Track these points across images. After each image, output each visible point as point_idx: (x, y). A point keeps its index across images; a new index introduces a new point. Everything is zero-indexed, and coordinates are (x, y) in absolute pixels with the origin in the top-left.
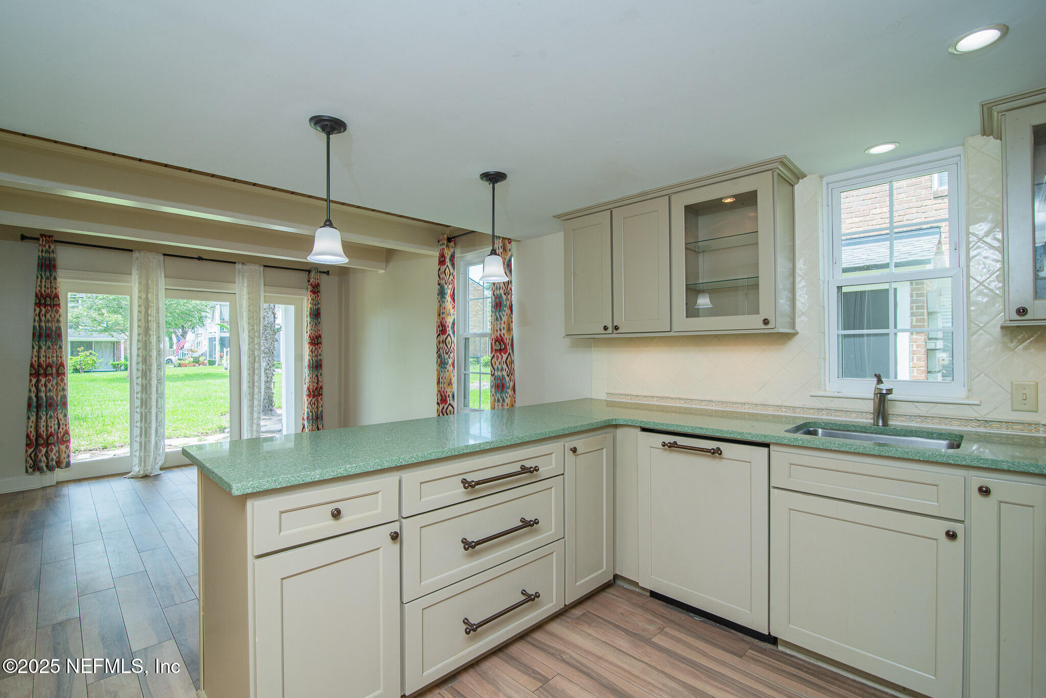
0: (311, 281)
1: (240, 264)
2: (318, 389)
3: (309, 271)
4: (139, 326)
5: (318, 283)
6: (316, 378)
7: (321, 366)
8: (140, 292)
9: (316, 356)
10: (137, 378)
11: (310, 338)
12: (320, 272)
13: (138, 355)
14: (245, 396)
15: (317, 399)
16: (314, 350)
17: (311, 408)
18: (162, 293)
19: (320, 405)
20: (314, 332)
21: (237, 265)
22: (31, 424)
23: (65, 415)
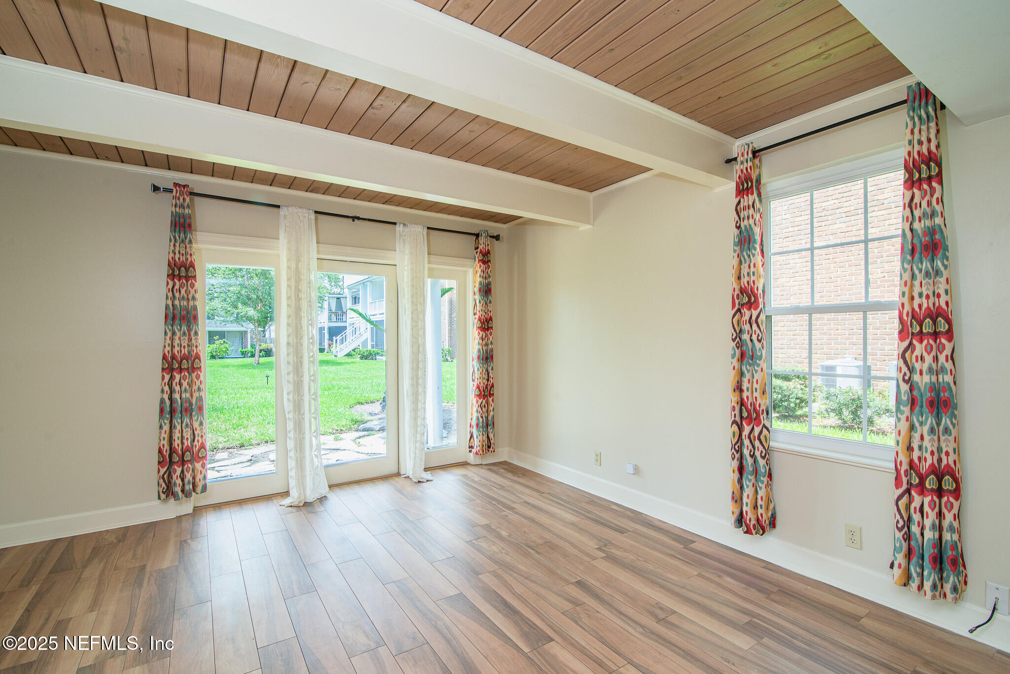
0: (481, 247)
1: (402, 225)
2: (489, 387)
3: (477, 235)
4: (288, 305)
5: (488, 250)
6: (487, 372)
7: (492, 357)
8: (288, 261)
9: (487, 345)
10: (288, 374)
11: (480, 321)
12: (491, 237)
13: (288, 344)
15: (487, 399)
16: (484, 337)
17: (481, 412)
18: (314, 263)
19: (491, 408)
20: (484, 314)
21: (397, 226)
22: (163, 435)
23: (201, 424)
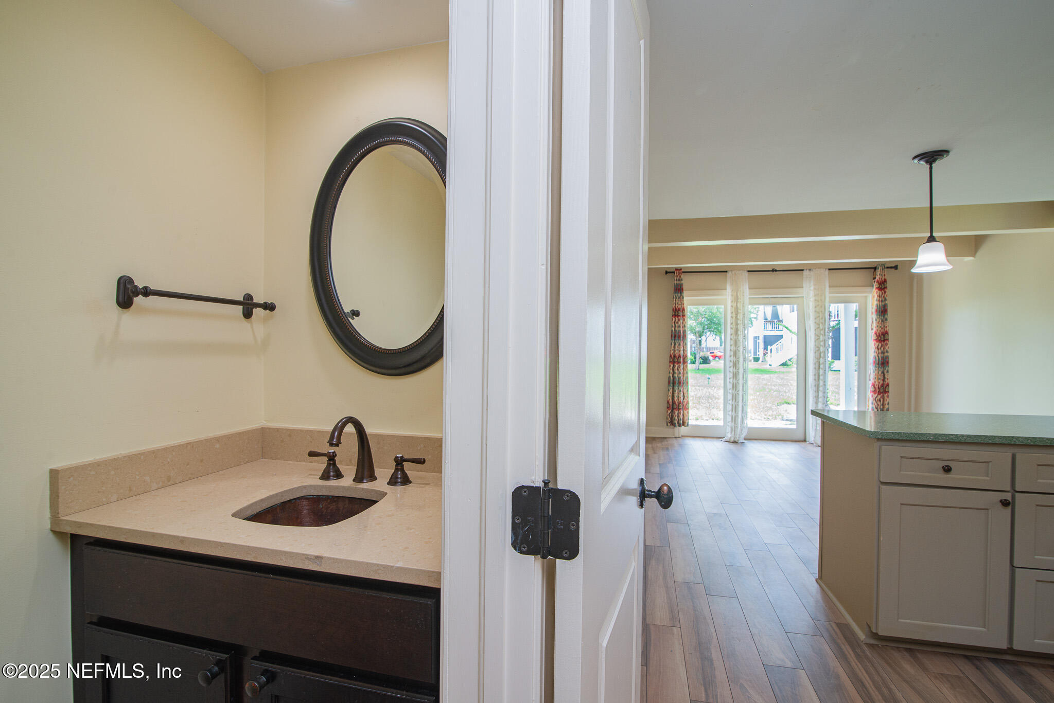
0: (877, 278)
1: (808, 271)
2: (884, 386)
3: (875, 269)
4: (731, 328)
5: (885, 279)
6: (882, 375)
7: (888, 363)
8: (732, 302)
9: (883, 353)
10: (730, 367)
11: (876, 335)
12: (888, 268)
13: (731, 350)
14: (811, 388)
15: (883, 396)
16: (880, 346)
17: (876, 404)
18: (747, 301)
19: (886, 402)
20: (880, 329)
21: (804, 272)
22: (669, 394)
23: (688, 391)
